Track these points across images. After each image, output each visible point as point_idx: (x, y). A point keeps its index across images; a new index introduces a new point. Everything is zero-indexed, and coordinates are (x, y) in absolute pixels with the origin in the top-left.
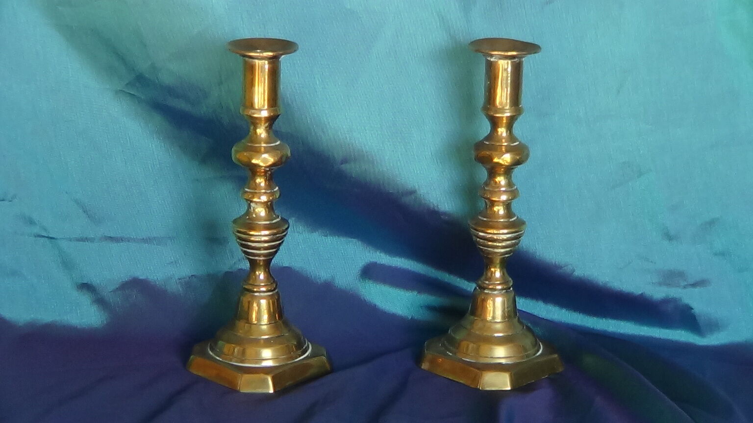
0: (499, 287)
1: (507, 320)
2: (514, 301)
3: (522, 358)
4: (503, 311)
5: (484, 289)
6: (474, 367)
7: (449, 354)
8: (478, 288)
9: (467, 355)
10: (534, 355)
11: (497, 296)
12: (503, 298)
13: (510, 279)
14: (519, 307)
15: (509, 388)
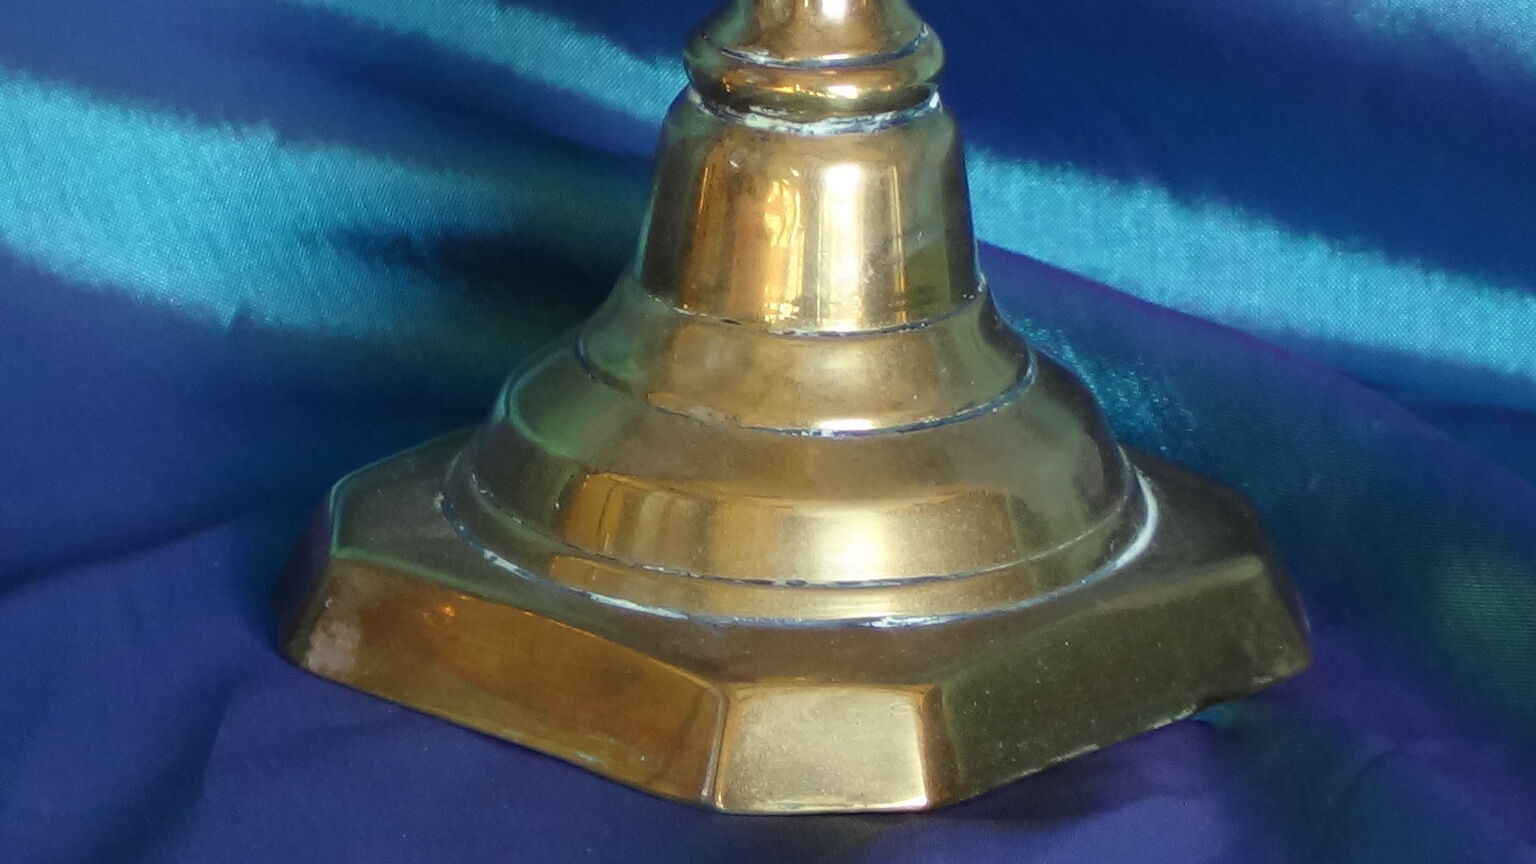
0: (847, 92)
1: (902, 318)
2: (956, 188)
3: (1014, 583)
4: (879, 259)
5: (743, 105)
6: (678, 659)
7: (501, 562)
8: (696, 98)
9: (620, 568)
10: (1099, 563)
11: (829, 151)
12: (881, 164)
13: (927, 32)
14: (988, 227)
15: (916, 797)
